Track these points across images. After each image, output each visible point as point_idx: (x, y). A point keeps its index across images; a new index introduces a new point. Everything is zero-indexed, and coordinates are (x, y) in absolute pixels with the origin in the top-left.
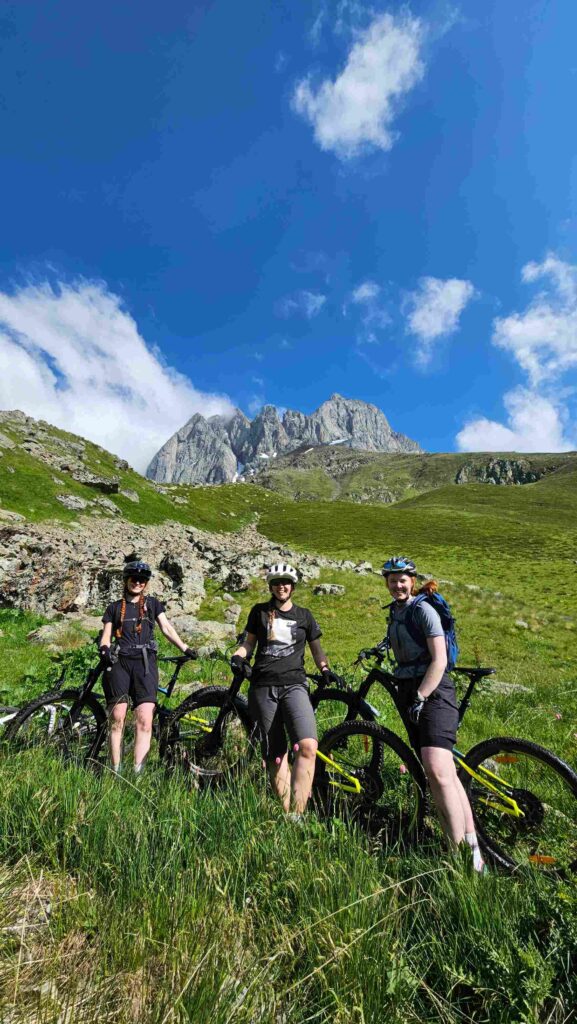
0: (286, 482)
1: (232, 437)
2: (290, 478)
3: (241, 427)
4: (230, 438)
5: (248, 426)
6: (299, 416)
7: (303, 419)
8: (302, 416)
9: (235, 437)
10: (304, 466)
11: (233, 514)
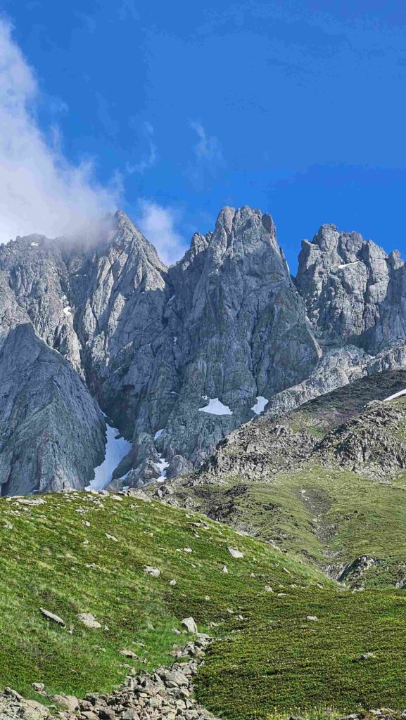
0: (302, 514)
1: (90, 324)
2: (320, 499)
3: (128, 283)
4: (78, 326)
5: (156, 283)
6: (363, 255)
7: (381, 267)
8: (377, 254)
9: (102, 326)
10: (379, 455)
11: (90, 621)
